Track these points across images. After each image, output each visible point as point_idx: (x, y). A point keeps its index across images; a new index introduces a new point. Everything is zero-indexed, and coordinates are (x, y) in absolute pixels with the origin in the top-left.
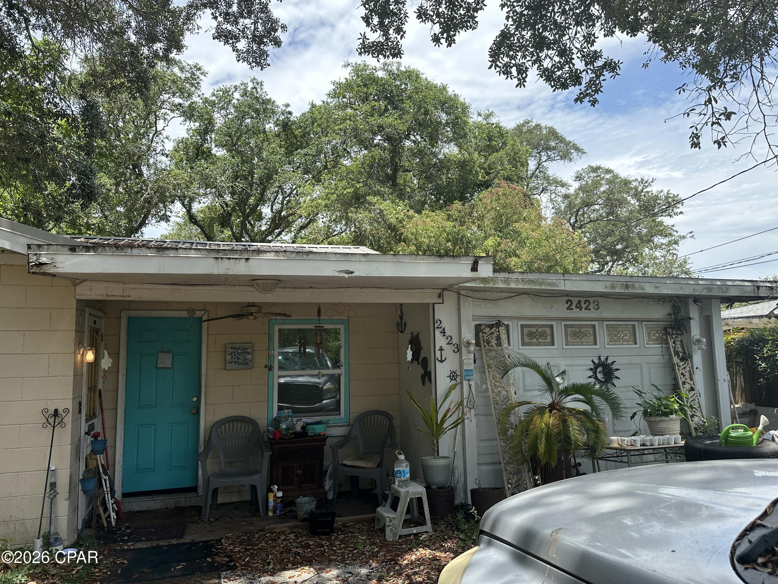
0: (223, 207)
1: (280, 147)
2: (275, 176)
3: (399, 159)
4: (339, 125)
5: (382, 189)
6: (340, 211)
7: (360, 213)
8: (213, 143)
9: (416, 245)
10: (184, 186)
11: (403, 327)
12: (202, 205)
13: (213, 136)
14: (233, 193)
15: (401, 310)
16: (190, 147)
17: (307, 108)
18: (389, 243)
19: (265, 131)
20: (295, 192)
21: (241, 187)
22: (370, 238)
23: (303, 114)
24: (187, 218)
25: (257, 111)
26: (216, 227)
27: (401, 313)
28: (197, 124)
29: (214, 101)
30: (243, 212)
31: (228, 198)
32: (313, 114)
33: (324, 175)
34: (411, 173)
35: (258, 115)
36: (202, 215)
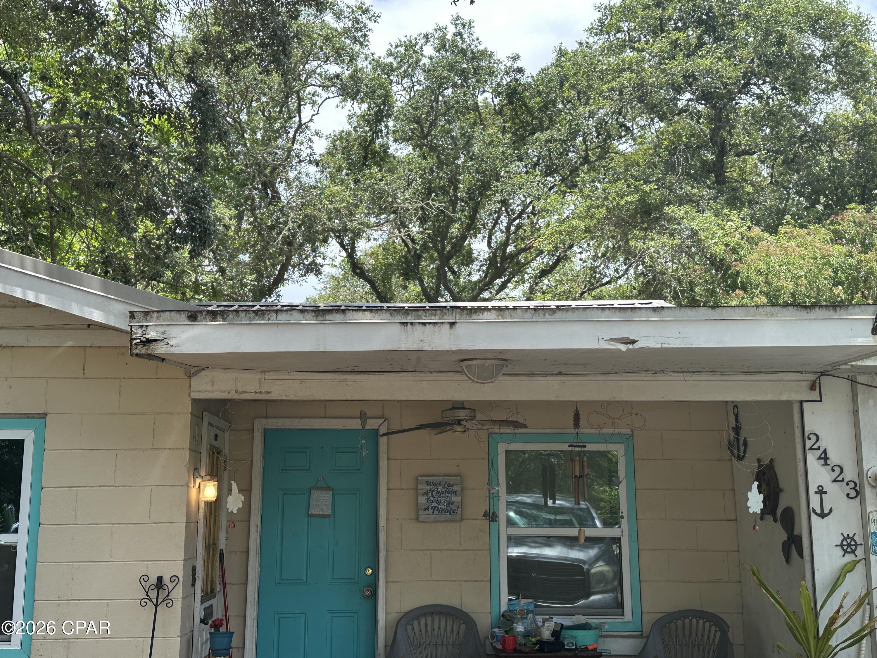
0: (406, 245)
1: (504, 132)
2: (495, 183)
3: (730, 132)
4: (609, 82)
5: (695, 191)
6: (613, 237)
7: (653, 239)
8: (390, 136)
9: (767, 295)
10: (344, 212)
11: (742, 448)
12: (372, 243)
13: (391, 124)
14: (423, 220)
15: (737, 416)
16: (353, 146)
17: (551, 58)
18: (713, 293)
19: (478, 107)
20: (530, 209)
21: (438, 208)
22: (674, 284)
23: (543, 71)
24: (348, 267)
25: (463, 74)
26: (396, 280)
27: (737, 421)
28: (365, 106)
29: (391, 64)
30: (441, 253)
31: (415, 229)
32: (562, 67)
33: (582, 175)
34: (755, 156)
35: (465, 80)
36: (372, 262)
